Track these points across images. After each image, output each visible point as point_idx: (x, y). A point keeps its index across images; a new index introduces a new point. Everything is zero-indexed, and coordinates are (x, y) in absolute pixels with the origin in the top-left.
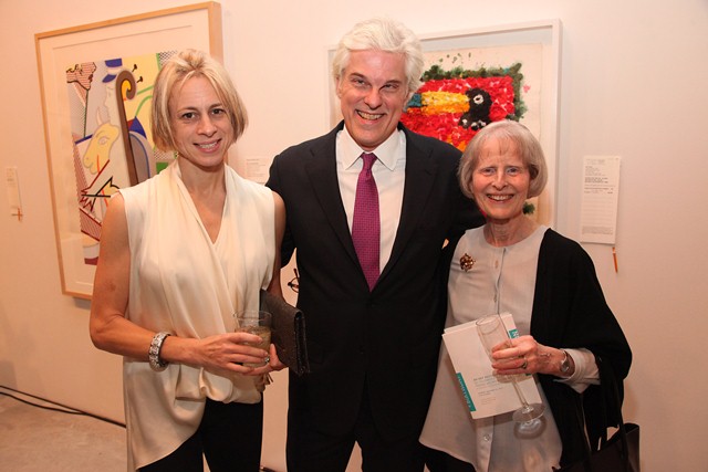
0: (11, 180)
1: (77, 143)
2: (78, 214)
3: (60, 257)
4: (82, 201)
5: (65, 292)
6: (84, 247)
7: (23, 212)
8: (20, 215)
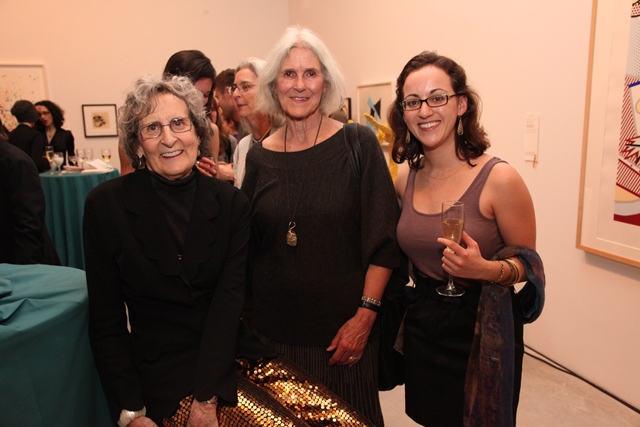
0: (532, 126)
1: (631, 86)
2: (616, 164)
3: (581, 208)
4: (625, 151)
5: (578, 245)
6: (616, 202)
7: (539, 159)
8: (535, 162)
